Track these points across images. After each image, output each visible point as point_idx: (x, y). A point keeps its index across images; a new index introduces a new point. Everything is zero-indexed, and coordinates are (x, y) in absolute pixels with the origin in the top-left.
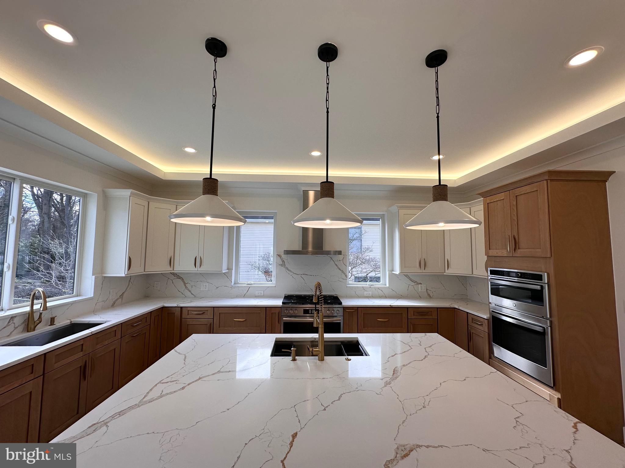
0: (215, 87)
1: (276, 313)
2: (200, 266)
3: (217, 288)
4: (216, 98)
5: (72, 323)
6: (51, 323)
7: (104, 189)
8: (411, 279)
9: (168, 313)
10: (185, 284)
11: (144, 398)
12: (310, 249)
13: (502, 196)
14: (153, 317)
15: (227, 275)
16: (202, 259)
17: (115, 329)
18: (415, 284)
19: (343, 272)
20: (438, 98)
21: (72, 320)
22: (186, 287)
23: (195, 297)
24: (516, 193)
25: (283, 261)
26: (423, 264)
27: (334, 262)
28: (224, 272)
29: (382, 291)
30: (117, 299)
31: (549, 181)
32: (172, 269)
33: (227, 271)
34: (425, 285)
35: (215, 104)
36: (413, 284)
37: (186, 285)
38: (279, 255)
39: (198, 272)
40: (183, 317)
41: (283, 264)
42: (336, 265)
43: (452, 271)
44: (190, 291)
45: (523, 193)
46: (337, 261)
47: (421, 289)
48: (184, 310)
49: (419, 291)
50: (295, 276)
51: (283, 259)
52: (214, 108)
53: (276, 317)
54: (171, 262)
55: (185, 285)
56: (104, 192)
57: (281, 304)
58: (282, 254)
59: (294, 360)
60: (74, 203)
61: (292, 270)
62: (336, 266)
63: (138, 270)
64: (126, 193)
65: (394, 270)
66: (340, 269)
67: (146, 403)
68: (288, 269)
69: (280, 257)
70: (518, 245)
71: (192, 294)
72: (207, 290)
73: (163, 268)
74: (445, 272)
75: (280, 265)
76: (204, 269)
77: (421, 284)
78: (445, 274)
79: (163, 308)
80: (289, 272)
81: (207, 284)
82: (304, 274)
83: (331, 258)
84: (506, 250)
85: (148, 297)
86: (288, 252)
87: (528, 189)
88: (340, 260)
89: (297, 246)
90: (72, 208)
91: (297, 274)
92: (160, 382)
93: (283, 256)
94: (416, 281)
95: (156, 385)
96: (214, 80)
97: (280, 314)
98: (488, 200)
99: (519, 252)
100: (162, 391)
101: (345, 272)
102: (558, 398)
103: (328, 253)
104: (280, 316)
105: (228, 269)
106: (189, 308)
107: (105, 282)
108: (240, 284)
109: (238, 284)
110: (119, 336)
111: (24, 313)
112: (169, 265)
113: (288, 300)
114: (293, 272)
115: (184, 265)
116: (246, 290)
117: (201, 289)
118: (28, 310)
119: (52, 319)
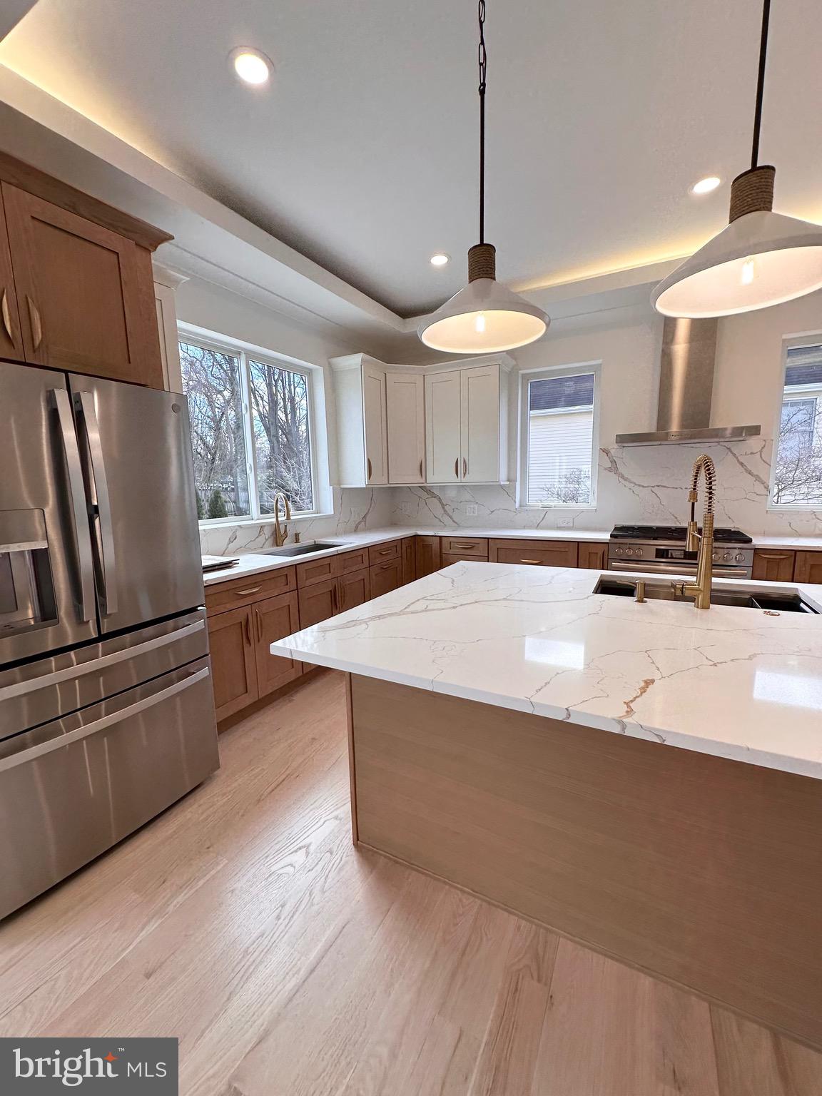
0: (482, 42)
1: (597, 553)
2: (464, 474)
3: (492, 512)
5: (317, 544)
6: (296, 540)
7: (330, 360)
9: (423, 544)
11: (406, 608)
12: (675, 427)
14: (404, 547)
15: (508, 490)
16: (467, 463)
17: (361, 552)
19: (758, 479)
21: (316, 540)
22: (445, 511)
23: (458, 526)
25: (613, 462)
27: (739, 459)
28: (502, 483)
30: (359, 523)
32: (423, 481)
33: (508, 483)
35: (483, 84)
37: (446, 507)
38: (606, 451)
39: (462, 484)
40: (444, 551)
41: (613, 467)
42: (742, 464)
44: (451, 518)
46: (745, 453)
48: (444, 540)
50: (637, 489)
51: (612, 456)
52: (482, 92)
53: (598, 562)
54: (422, 469)
55: (443, 508)
56: (329, 363)
57: (609, 538)
58: (611, 445)
59: (641, 601)
60: (299, 422)
61: (632, 479)
62: (740, 466)
63: (380, 480)
64: (356, 360)
66: (750, 473)
67: (408, 613)
68: (622, 477)
69: (607, 454)
71: (453, 521)
72: (476, 514)
73: (412, 479)
75: (606, 469)
76: (474, 477)
79: (416, 536)
80: (626, 484)
81: (476, 506)
82: (658, 486)
83: (729, 449)
85: (395, 524)
86: (623, 440)
88: (752, 453)
89: (646, 425)
90: (298, 428)
91: (643, 487)
92: (423, 599)
93: (614, 448)
95: (418, 600)
97: (606, 556)
100: (427, 606)
101: (765, 479)
103: (718, 434)
104: (605, 559)
105: (508, 480)
106: (451, 539)
107: (344, 495)
108: (530, 506)
109: (526, 506)
110: (366, 564)
111: (270, 524)
112: (419, 473)
113: (622, 532)
114: (634, 483)
115: (440, 474)
116: (539, 517)
117: (468, 514)
118: (274, 520)
119: (297, 535)
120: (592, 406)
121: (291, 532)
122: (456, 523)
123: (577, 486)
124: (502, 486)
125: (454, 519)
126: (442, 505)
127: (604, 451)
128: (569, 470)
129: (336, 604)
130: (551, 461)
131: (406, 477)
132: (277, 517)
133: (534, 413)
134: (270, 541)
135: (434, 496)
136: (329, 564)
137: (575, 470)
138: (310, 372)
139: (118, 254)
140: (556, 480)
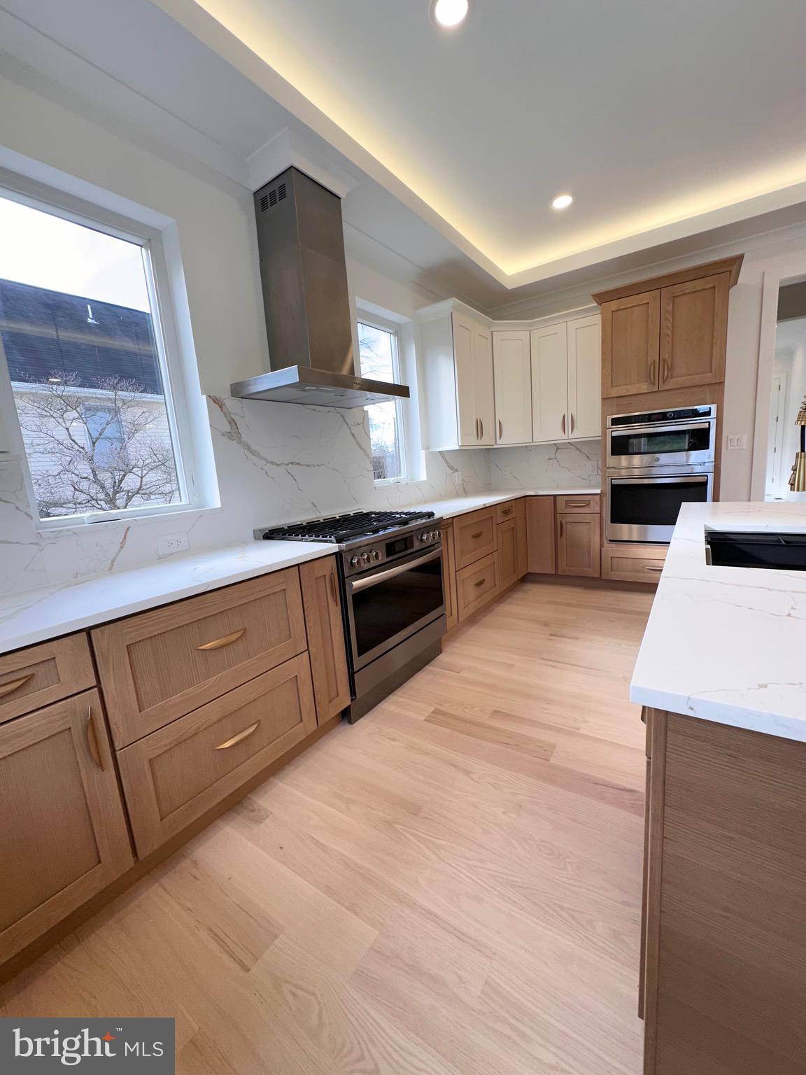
8: (448, 463)
13: (645, 297)
18: (452, 471)
19: (365, 452)
24: (675, 293)
25: (233, 422)
26: (480, 429)
27: (350, 428)
29: (420, 490)
34: (461, 473)
38: (217, 403)
41: (234, 433)
42: (353, 436)
45: (687, 291)
46: (355, 425)
47: (458, 480)
49: (457, 484)
51: (230, 414)
58: (225, 395)
62: (353, 438)
66: (360, 447)
68: (247, 447)
69: (221, 407)
74: (496, 444)
75: (223, 435)
77: (458, 471)
78: (495, 447)
82: (292, 463)
83: (343, 417)
84: (646, 383)
87: (698, 285)
91: (276, 464)
93: (229, 403)
94: (453, 467)
98: (614, 305)
99: (672, 383)
101: (369, 453)
114: (265, 459)
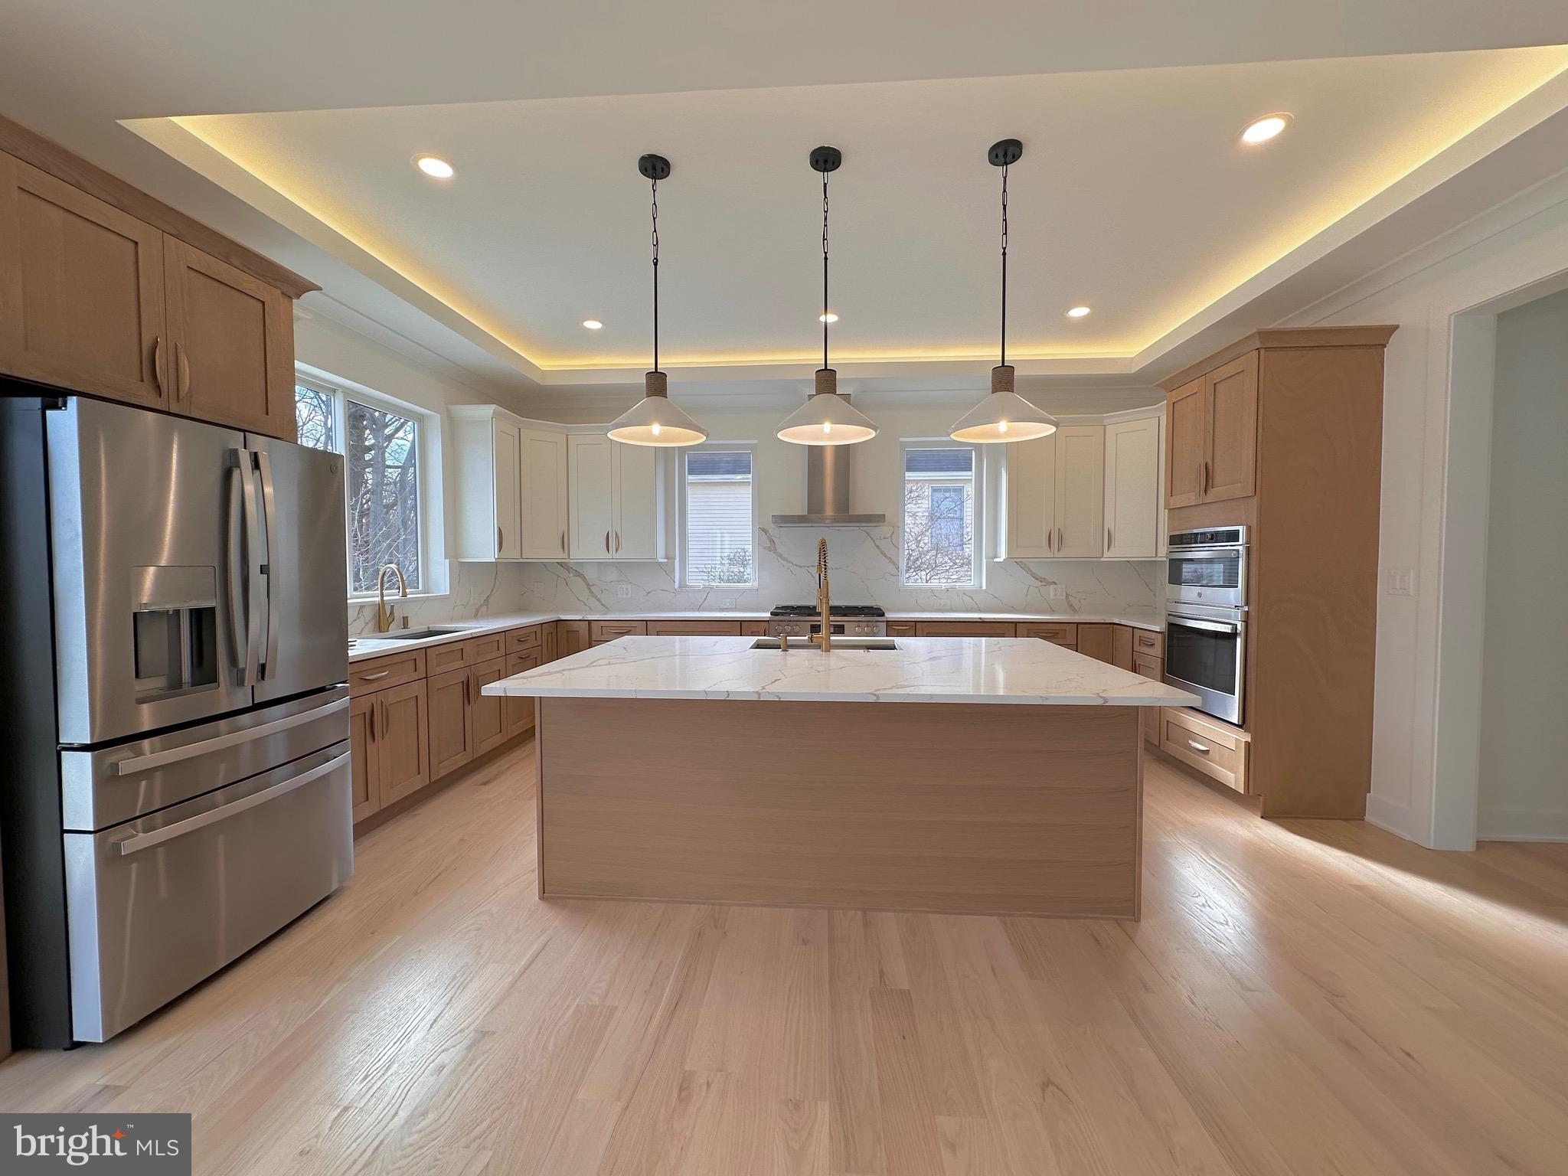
0: (655, 231)
1: (759, 631)
2: (617, 550)
3: (649, 593)
4: (657, 250)
5: (430, 629)
6: (404, 625)
7: (449, 406)
8: (1033, 573)
9: (567, 631)
10: (589, 586)
13: (1194, 386)
14: (544, 633)
15: (667, 569)
16: (620, 537)
17: (497, 637)
18: (1043, 584)
19: (891, 560)
20: (1005, 220)
21: (430, 626)
22: (591, 592)
23: (608, 610)
24: (1215, 380)
25: (772, 541)
26: (1056, 539)
27: (874, 541)
28: (659, 561)
29: (972, 598)
30: (481, 607)
31: (1262, 352)
32: (565, 556)
33: (666, 560)
34: (1064, 587)
35: (656, 259)
36: (1038, 583)
37: (592, 588)
39: (613, 561)
40: (593, 638)
41: (772, 547)
42: (878, 547)
43: (1118, 552)
44: (599, 600)
45: (1223, 378)
46: (880, 539)
47: (1056, 595)
48: (594, 624)
49: (1051, 597)
50: (794, 569)
51: (771, 535)
52: (656, 264)
53: (755, 632)
54: (564, 543)
55: (589, 589)
56: (449, 412)
57: (770, 616)
58: (769, 526)
59: (785, 651)
61: (790, 559)
62: (877, 549)
63: (512, 554)
64: (487, 411)
65: (999, 555)
66: (885, 556)
68: (781, 556)
69: (766, 533)
70: (1211, 480)
71: (602, 604)
72: (630, 596)
73: (555, 554)
74: (1103, 556)
75: (765, 547)
76: (622, 555)
77: (1056, 584)
78: (1102, 559)
79: (558, 621)
80: (784, 563)
81: (629, 586)
82: (813, 566)
83: (868, 533)
84: (1194, 493)
85: (524, 610)
86: (779, 520)
87: (1231, 369)
88: (885, 538)
89: (798, 507)
91: (800, 567)
93: (772, 529)
94: (1044, 579)
96: (654, 218)
97: (767, 633)
98: (1175, 396)
99: (1213, 494)
101: (896, 561)
102: (1247, 744)
103: (857, 518)
105: (666, 558)
106: (603, 623)
107: (464, 571)
108: (691, 586)
109: (687, 586)
110: (502, 652)
111: (373, 604)
112: (560, 547)
113: (781, 612)
114: (792, 563)
115: (586, 549)
116: (701, 598)
117: (619, 596)
118: (378, 599)
119: (405, 620)
120: (750, 476)
121: (398, 615)
122: (604, 606)
123: (742, 569)
124: (660, 564)
125: (604, 603)
126: (588, 585)
127: (763, 530)
128: (732, 551)
129: (469, 697)
130: (710, 539)
131: (544, 551)
132: (382, 595)
133: (691, 478)
134: (370, 626)
135: (579, 574)
136: (462, 649)
137: (739, 550)
138: (420, 419)
139: (263, 303)
140: (718, 562)
